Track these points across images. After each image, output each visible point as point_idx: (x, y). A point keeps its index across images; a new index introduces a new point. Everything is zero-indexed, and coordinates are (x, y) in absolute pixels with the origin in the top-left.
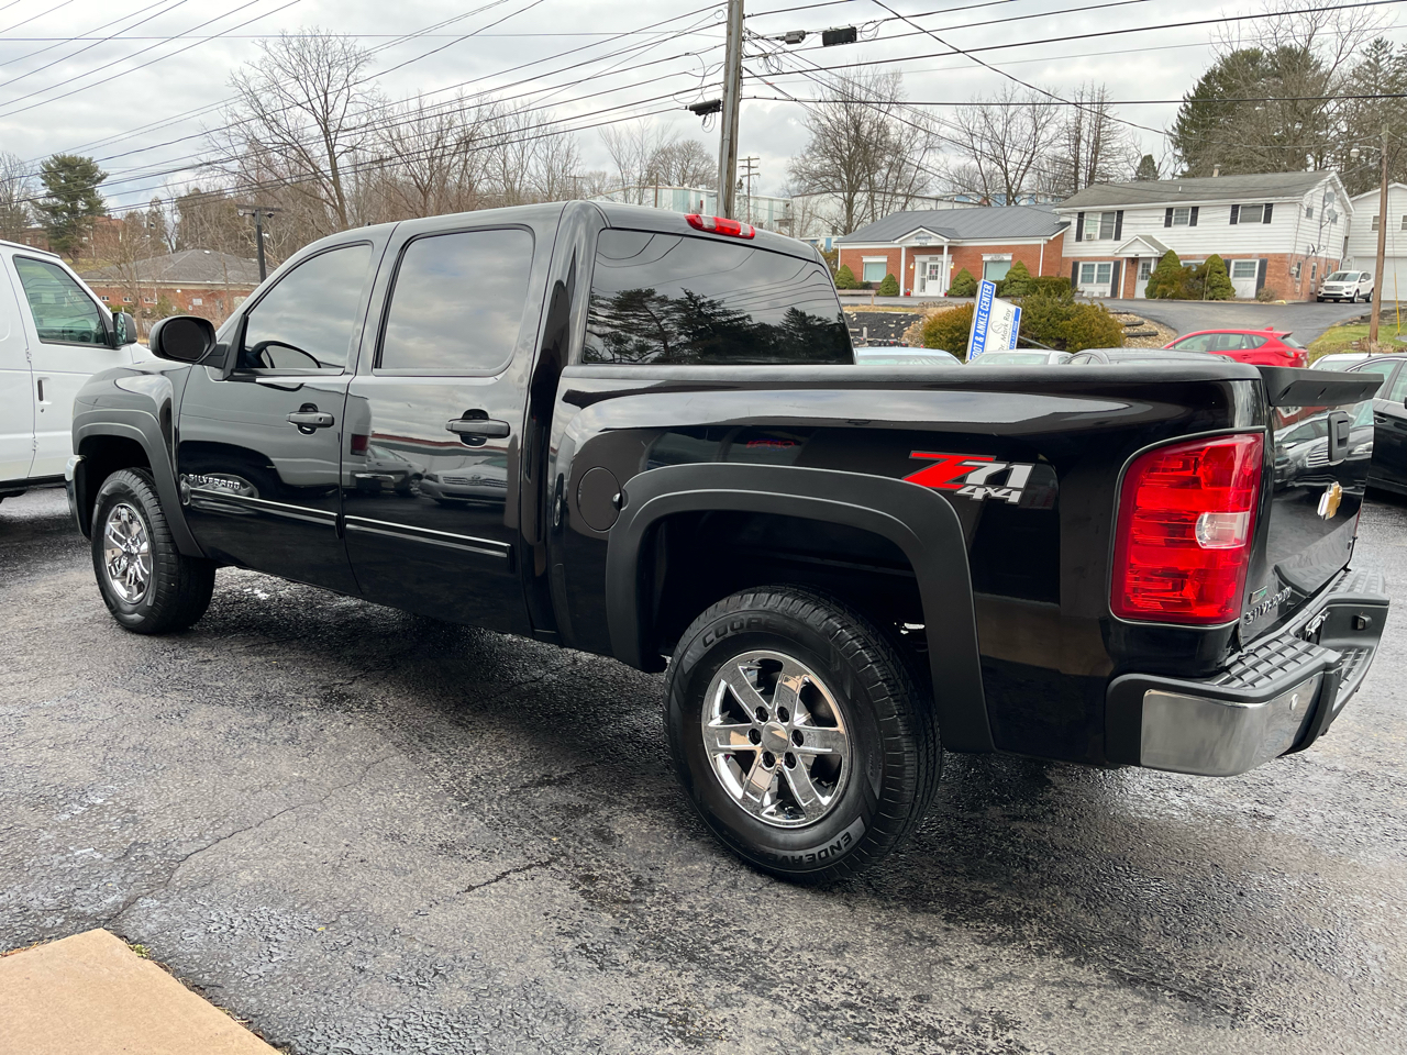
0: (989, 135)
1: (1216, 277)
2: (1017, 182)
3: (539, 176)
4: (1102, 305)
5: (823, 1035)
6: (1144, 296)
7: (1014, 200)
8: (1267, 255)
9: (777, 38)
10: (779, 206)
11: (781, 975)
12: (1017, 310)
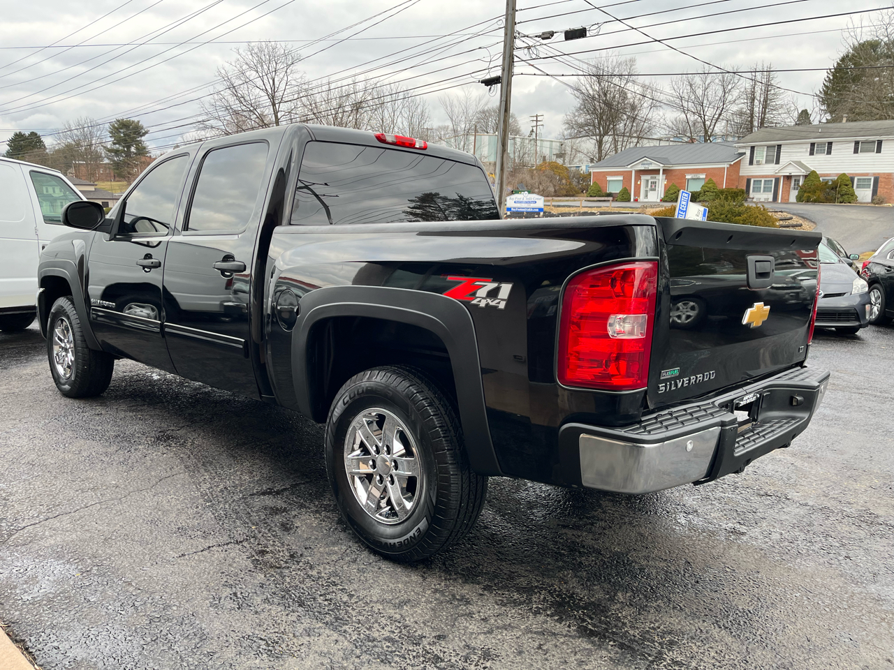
0: (693, 97)
1: (845, 188)
2: (711, 127)
3: (404, 128)
4: (763, 206)
5: (361, 657)
6: (795, 201)
7: (709, 139)
8: (879, 174)
9: (536, 36)
10: (556, 145)
11: (354, 618)
12: (705, 210)
